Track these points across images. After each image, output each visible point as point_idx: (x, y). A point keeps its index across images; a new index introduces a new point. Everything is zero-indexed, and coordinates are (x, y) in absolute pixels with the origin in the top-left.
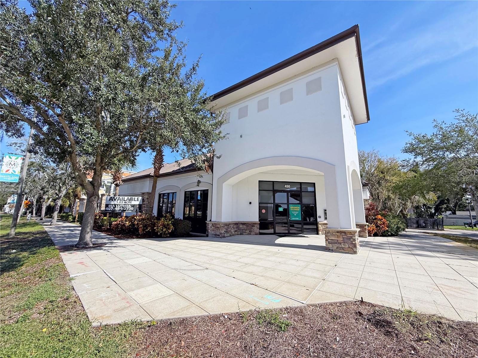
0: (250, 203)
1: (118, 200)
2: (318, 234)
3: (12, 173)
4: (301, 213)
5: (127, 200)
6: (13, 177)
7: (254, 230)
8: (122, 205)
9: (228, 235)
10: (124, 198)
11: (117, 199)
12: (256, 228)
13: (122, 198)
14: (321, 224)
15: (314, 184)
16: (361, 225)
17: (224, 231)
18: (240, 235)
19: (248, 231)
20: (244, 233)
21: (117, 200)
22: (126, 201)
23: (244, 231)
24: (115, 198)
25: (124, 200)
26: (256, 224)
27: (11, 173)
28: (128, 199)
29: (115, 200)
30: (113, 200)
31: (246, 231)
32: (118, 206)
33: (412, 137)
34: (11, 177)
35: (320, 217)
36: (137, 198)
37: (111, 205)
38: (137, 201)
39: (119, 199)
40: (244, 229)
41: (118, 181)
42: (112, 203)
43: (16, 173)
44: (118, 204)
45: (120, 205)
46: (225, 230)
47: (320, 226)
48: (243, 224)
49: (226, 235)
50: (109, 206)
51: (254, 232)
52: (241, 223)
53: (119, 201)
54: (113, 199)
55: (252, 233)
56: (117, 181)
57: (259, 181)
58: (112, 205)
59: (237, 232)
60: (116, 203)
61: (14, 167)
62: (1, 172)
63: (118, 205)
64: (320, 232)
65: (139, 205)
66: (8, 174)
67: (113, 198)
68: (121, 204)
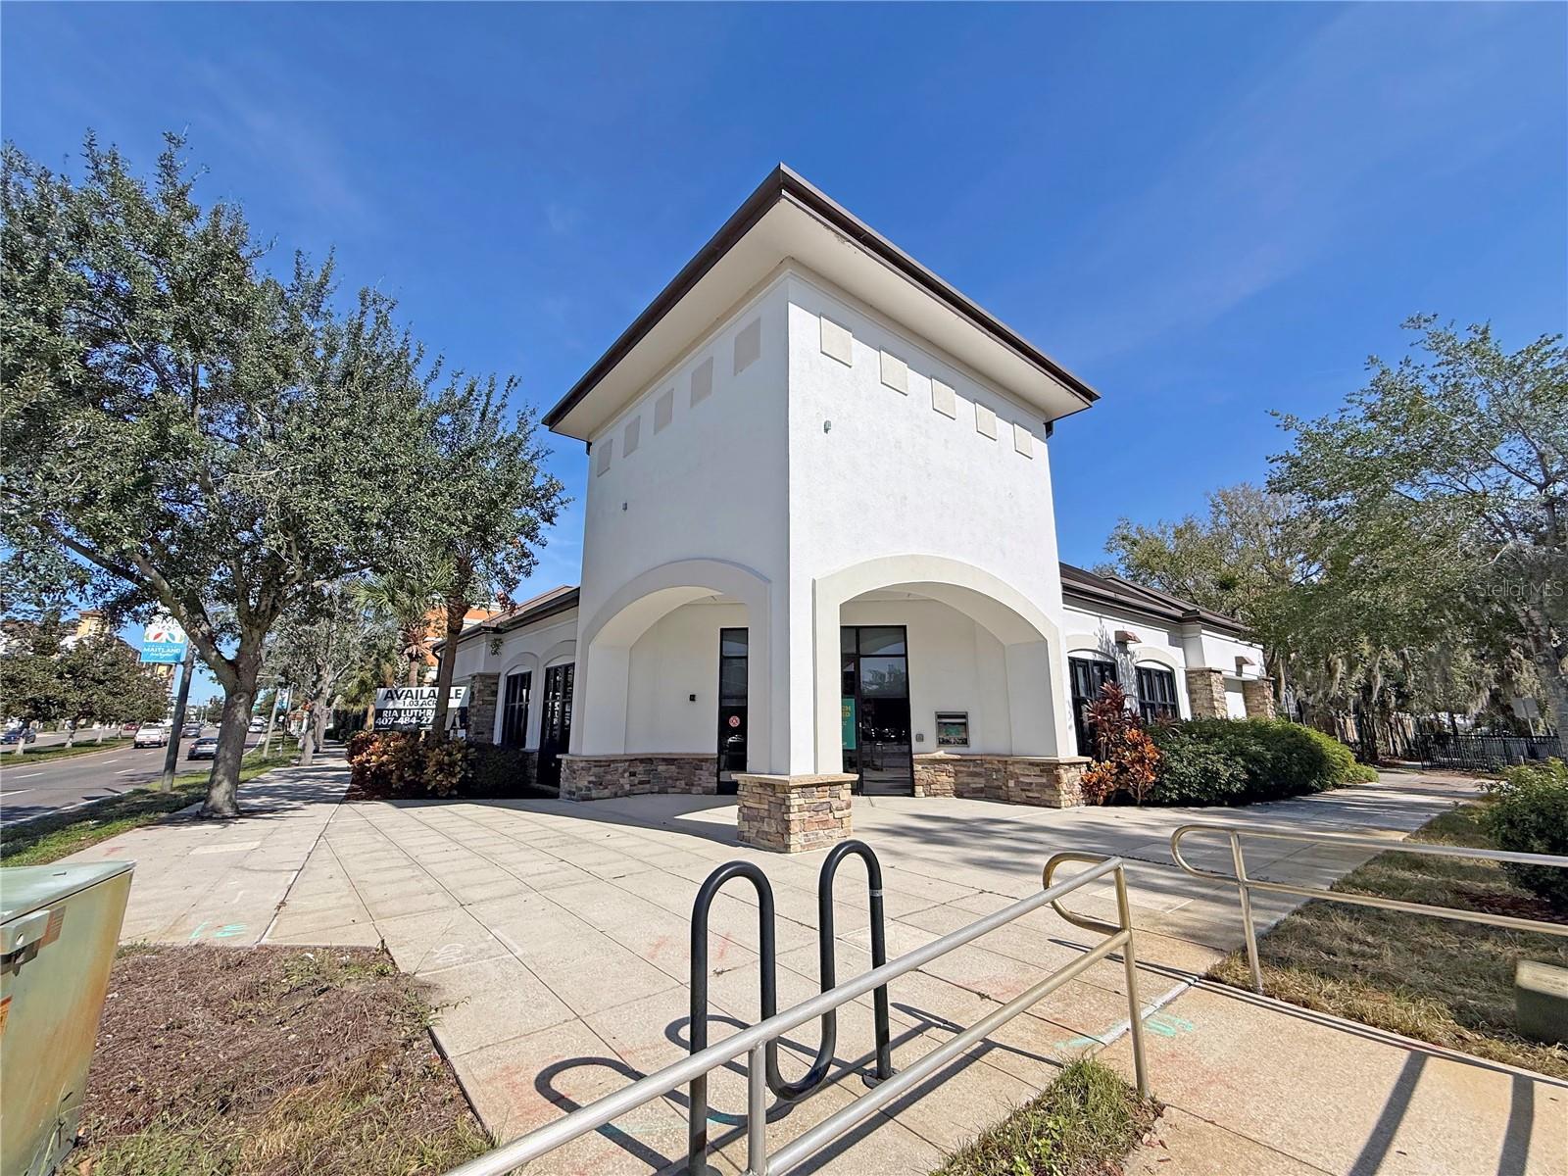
0: (692, 698)
1: (406, 697)
2: (912, 794)
3: (167, 640)
4: (857, 725)
5: (429, 696)
6: (169, 650)
7: (700, 779)
8: (416, 711)
9: (606, 793)
10: (422, 691)
11: (405, 693)
12: (707, 773)
13: (417, 691)
14: (921, 762)
15: (904, 628)
16: (1043, 764)
17: (590, 782)
18: (659, 793)
19: (682, 784)
20: (670, 790)
21: (403, 697)
22: (427, 701)
23: (670, 782)
24: (399, 693)
25: (421, 698)
26: (706, 760)
27: (164, 641)
28: (432, 694)
29: (399, 698)
30: (393, 699)
31: (678, 783)
32: (405, 713)
33: (1294, 434)
34: (166, 649)
35: (920, 738)
36: (457, 691)
37: (388, 710)
38: (456, 698)
39: (409, 695)
40: (670, 778)
41: (414, 647)
42: (390, 705)
43: (177, 641)
44: (406, 707)
45: (410, 710)
46: (592, 779)
47: (917, 767)
48: (669, 761)
49: (594, 793)
50: (385, 713)
51: (699, 785)
52: (664, 760)
53: (408, 700)
54: (395, 696)
55: (695, 788)
56: (410, 645)
57: (722, 630)
58: (393, 710)
59: (648, 786)
60: (400, 704)
61: (172, 626)
62: (145, 640)
63: (405, 710)
64: (919, 789)
65: (458, 709)
66: (159, 644)
67: (394, 693)
68: (414, 707)
